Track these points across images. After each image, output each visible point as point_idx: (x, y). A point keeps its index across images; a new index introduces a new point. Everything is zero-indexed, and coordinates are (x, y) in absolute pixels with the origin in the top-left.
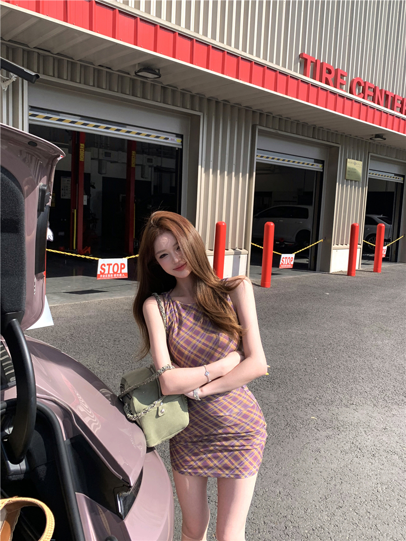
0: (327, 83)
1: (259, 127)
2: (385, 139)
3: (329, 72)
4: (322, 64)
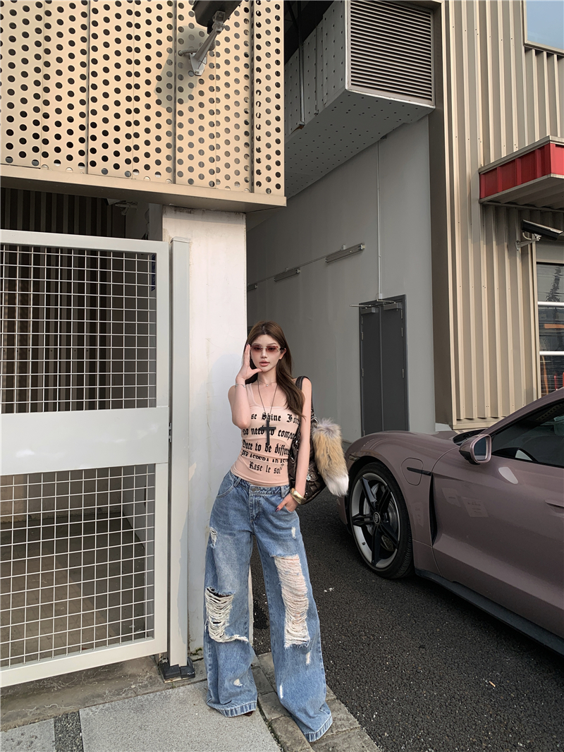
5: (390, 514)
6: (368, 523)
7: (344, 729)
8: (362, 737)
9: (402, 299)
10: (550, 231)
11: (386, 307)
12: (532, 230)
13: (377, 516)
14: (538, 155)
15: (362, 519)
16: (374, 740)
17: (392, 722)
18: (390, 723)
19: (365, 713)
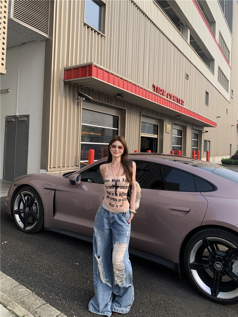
0: (161, 94)
1: (142, 113)
2: (181, 117)
3: (161, 91)
4: (159, 88)
5: (33, 208)
6: (22, 213)
7: (26, 295)
8: (34, 296)
9: (28, 116)
10: (88, 97)
11: (20, 119)
12: (82, 96)
13: (27, 209)
14: (88, 68)
15: (19, 211)
16: (39, 296)
17: (44, 288)
18: (44, 289)
19: (33, 287)
